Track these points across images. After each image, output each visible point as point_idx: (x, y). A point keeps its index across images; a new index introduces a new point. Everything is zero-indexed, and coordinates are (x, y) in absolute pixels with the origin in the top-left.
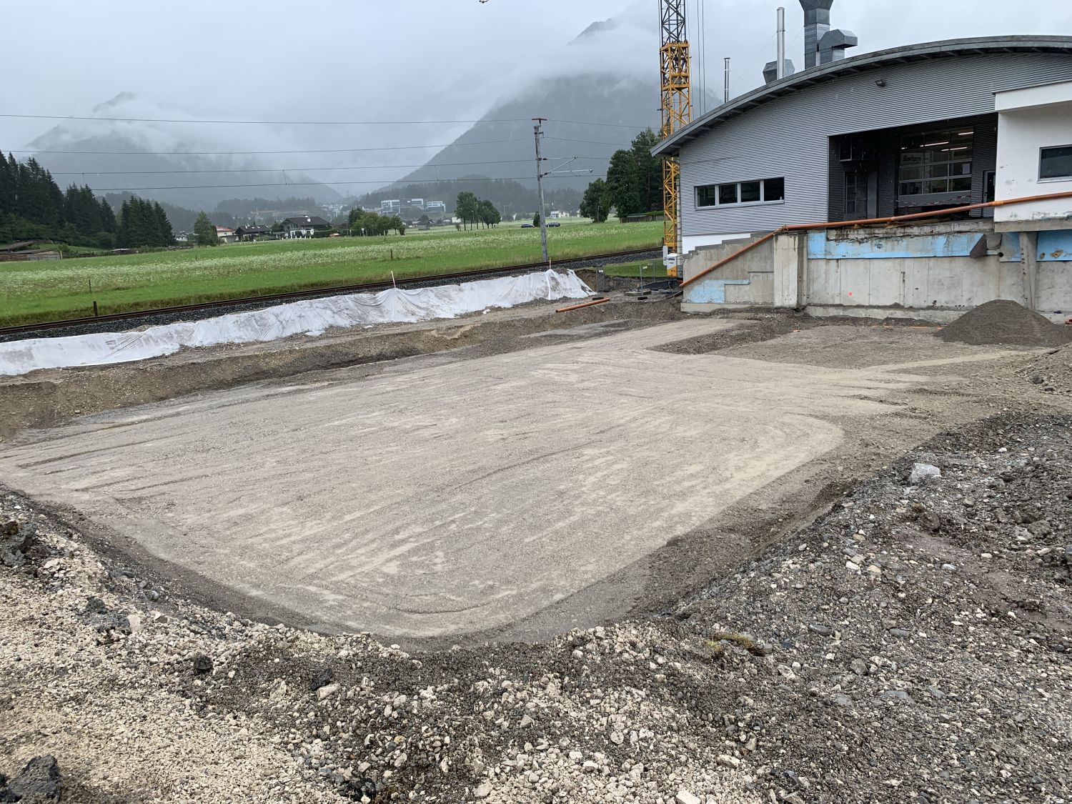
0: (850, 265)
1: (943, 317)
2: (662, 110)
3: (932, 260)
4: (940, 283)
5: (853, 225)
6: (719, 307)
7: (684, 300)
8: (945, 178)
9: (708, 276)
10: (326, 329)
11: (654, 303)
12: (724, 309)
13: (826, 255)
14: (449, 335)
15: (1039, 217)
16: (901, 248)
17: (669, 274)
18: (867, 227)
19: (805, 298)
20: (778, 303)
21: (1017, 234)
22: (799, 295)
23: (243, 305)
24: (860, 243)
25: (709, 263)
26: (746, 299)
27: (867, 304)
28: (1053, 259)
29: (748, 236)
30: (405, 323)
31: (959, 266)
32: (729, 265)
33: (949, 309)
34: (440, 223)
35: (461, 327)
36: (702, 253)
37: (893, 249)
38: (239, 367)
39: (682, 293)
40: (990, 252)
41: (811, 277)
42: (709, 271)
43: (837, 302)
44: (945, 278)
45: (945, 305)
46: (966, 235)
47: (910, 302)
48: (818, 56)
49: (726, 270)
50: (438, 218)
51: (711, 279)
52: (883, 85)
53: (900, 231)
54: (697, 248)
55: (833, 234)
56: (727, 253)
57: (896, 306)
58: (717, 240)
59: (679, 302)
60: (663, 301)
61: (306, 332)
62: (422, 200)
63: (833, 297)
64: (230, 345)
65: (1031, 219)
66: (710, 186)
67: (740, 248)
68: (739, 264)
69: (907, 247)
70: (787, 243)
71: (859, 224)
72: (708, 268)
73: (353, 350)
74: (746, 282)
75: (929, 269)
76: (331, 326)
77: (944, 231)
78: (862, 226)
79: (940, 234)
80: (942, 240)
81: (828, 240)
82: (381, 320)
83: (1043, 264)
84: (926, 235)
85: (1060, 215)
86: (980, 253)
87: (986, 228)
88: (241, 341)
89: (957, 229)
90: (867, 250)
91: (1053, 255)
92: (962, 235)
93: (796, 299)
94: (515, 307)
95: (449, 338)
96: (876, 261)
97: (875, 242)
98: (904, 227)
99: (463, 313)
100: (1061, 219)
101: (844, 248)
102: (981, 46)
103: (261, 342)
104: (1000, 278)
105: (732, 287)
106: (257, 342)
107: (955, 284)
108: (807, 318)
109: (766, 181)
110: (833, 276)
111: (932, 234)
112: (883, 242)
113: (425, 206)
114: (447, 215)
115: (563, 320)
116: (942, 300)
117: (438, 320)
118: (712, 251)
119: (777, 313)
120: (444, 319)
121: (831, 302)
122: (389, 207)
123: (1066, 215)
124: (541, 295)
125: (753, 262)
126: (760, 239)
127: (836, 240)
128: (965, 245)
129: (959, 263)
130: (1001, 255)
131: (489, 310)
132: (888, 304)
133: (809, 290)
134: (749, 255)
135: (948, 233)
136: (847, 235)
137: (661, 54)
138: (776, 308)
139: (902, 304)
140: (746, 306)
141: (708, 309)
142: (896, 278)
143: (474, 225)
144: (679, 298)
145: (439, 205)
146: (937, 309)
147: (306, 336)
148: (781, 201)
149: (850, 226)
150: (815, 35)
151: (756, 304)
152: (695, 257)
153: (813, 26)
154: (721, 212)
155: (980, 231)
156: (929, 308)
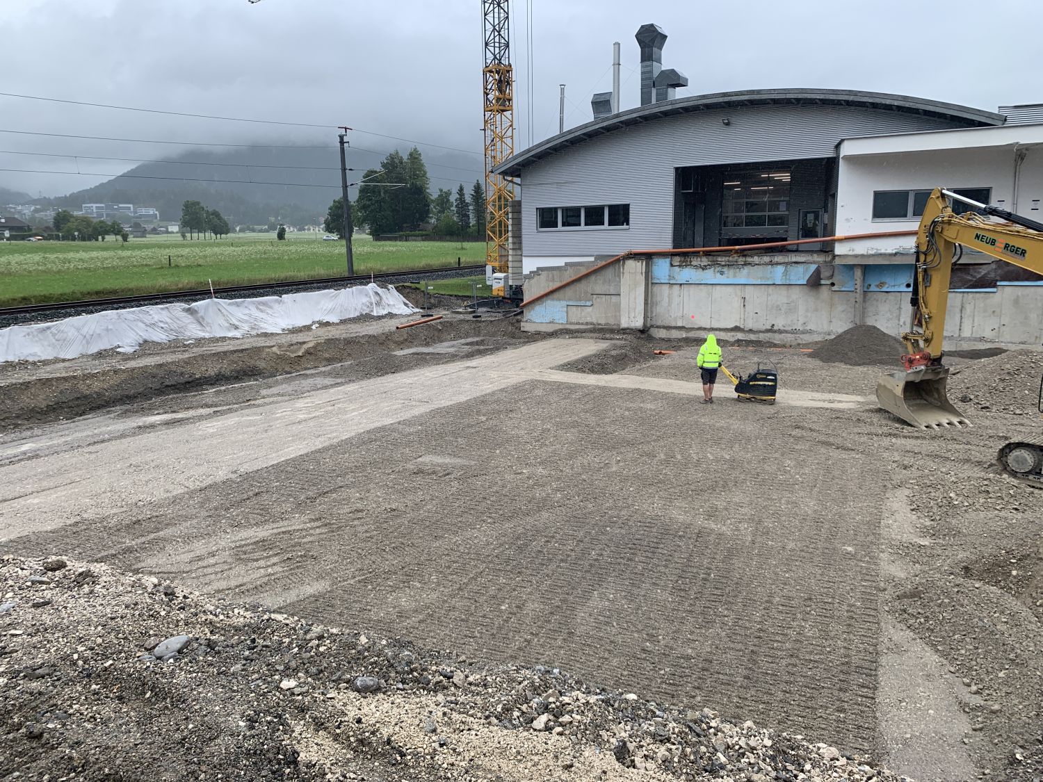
0: (693, 289)
1: (780, 340)
2: (485, 130)
3: (771, 287)
4: (778, 308)
5: (699, 252)
6: (561, 327)
7: (525, 319)
8: (764, 213)
9: (551, 297)
10: (140, 345)
11: (491, 321)
12: (566, 329)
13: (669, 280)
14: (293, 352)
15: (873, 253)
16: (743, 275)
17: (495, 293)
18: (710, 255)
19: (649, 319)
20: (624, 324)
21: (851, 267)
22: (645, 317)
23: (28, 315)
24: (703, 269)
25: (551, 284)
26: (589, 320)
27: (708, 327)
28: (878, 290)
29: (592, 259)
30: (230, 338)
31: (796, 294)
32: (573, 287)
33: (786, 332)
34: (154, 231)
35: (304, 343)
36: (544, 274)
37: (735, 276)
38: (54, 391)
39: (522, 312)
40: (823, 282)
41: (654, 300)
42: (552, 292)
43: (680, 324)
44: (783, 303)
45: (782, 328)
46: (803, 265)
47: (750, 325)
48: (654, 91)
49: (569, 292)
50: (152, 227)
51: (553, 300)
52: (728, 124)
53: (741, 260)
54: (539, 269)
55: (677, 260)
56: (569, 276)
57: (736, 329)
58: (560, 262)
59: (519, 321)
60: (502, 320)
61: (116, 347)
62: (131, 206)
63: (675, 319)
64: (23, 364)
65: (865, 253)
66: (550, 209)
67: (584, 271)
68: (582, 286)
69: (749, 274)
70: (634, 268)
71: (704, 252)
72: (551, 289)
73: (188, 369)
74: (589, 303)
75: (768, 295)
76: (145, 341)
77: (783, 261)
78: (707, 254)
79: (778, 264)
80: (781, 269)
81: (672, 265)
82: (202, 334)
83: (869, 294)
84: (767, 264)
85: (889, 251)
86: (815, 283)
87: (820, 259)
88: (36, 359)
89: (794, 259)
90: (710, 276)
91: (877, 286)
92: (798, 265)
93: (642, 321)
94: (343, 322)
95: (293, 355)
96: (718, 287)
97: (717, 269)
98: (745, 256)
99: (291, 327)
100: (891, 255)
101: (687, 274)
102: (822, 97)
103: (64, 360)
104: (832, 305)
105: (574, 308)
106: (57, 360)
107: (791, 309)
108: (651, 338)
109: (611, 207)
110: (676, 300)
111: (771, 263)
112: (725, 270)
113: (135, 212)
114: (162, 224)
115: (405, 337)
116: (779, 324)
117: (265, 335)
118: (555, 272)
119: (624, 334)
120: (272, 334)
121: (673, 324)
122: (92, 210)
123: (894, 252)
124: (366, 311)
125: (596, 284)
126: (604, 263)
127: (680, 266)
128: (801, 274)
129: (796, 290)
130: (833, 284)
131: (317, 325)
132: (729, 327)
133: (652, 312)
134: (593, 278)
135: (786, 264)
136: (691, 262)
137: (484, 73)
138: (622, 329)
139: (742, 327)
140: (589, 327)
141: (550, 329)
142: (737, 303)
143: (201, 235)
144: (519, 317)
145: (151, 212)
146: (775, 332)
147: (119, 353)
148: (625, 227)
149: (696, 254)
150: (651, 72)
151: (599, 324)
152: (536, 278)
153: (648, 63)
154: (562, 235)
155: (814, 262)
156: (767, 331)
